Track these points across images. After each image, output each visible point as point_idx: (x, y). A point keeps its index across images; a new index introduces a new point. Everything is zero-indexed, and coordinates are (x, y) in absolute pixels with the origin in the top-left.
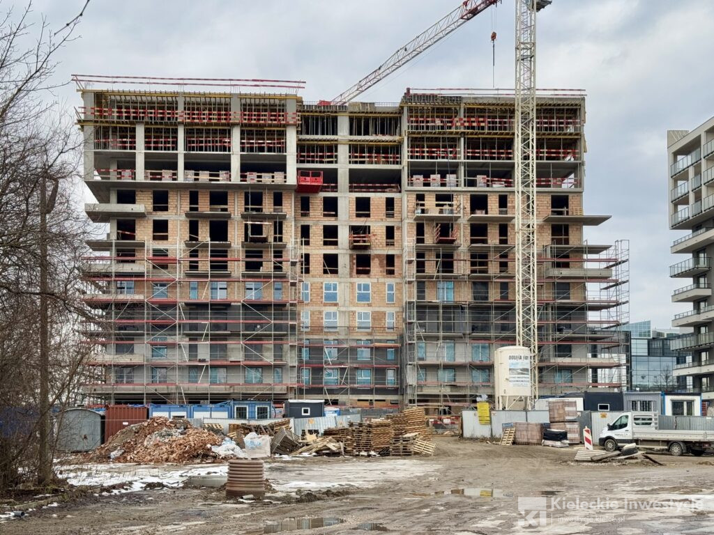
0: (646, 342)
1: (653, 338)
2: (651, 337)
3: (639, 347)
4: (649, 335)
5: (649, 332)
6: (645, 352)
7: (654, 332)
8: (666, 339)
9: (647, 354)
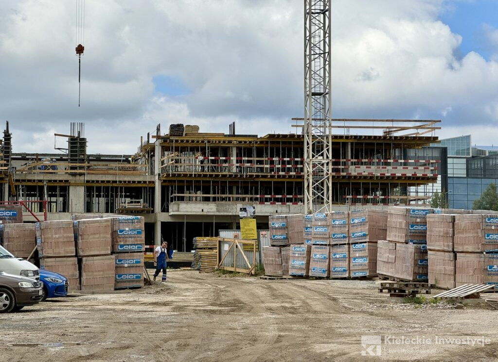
0: (465, 160)
1: (473, 157)
2: (471, 156)
3: (456, 167)
4: (468, 154)
5: (468, 149)
6: (463, 173)
7: (474, 149)
8: (488, 158)
9: (465, 176)
